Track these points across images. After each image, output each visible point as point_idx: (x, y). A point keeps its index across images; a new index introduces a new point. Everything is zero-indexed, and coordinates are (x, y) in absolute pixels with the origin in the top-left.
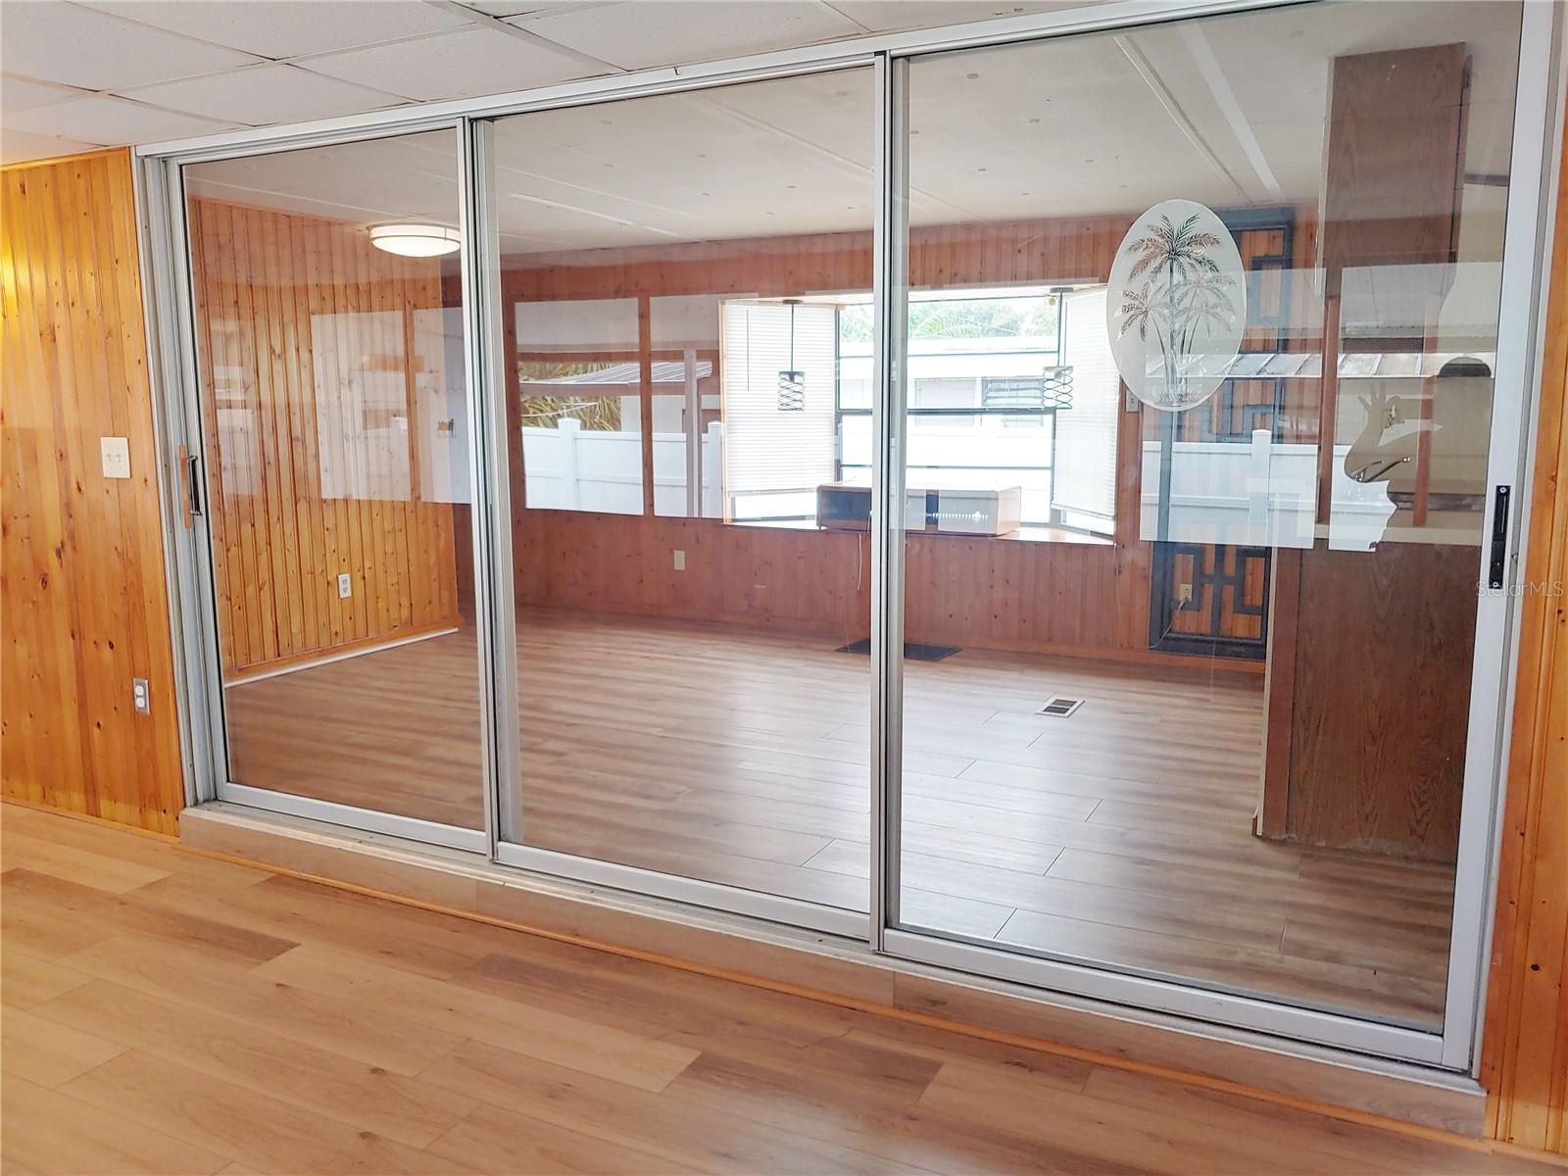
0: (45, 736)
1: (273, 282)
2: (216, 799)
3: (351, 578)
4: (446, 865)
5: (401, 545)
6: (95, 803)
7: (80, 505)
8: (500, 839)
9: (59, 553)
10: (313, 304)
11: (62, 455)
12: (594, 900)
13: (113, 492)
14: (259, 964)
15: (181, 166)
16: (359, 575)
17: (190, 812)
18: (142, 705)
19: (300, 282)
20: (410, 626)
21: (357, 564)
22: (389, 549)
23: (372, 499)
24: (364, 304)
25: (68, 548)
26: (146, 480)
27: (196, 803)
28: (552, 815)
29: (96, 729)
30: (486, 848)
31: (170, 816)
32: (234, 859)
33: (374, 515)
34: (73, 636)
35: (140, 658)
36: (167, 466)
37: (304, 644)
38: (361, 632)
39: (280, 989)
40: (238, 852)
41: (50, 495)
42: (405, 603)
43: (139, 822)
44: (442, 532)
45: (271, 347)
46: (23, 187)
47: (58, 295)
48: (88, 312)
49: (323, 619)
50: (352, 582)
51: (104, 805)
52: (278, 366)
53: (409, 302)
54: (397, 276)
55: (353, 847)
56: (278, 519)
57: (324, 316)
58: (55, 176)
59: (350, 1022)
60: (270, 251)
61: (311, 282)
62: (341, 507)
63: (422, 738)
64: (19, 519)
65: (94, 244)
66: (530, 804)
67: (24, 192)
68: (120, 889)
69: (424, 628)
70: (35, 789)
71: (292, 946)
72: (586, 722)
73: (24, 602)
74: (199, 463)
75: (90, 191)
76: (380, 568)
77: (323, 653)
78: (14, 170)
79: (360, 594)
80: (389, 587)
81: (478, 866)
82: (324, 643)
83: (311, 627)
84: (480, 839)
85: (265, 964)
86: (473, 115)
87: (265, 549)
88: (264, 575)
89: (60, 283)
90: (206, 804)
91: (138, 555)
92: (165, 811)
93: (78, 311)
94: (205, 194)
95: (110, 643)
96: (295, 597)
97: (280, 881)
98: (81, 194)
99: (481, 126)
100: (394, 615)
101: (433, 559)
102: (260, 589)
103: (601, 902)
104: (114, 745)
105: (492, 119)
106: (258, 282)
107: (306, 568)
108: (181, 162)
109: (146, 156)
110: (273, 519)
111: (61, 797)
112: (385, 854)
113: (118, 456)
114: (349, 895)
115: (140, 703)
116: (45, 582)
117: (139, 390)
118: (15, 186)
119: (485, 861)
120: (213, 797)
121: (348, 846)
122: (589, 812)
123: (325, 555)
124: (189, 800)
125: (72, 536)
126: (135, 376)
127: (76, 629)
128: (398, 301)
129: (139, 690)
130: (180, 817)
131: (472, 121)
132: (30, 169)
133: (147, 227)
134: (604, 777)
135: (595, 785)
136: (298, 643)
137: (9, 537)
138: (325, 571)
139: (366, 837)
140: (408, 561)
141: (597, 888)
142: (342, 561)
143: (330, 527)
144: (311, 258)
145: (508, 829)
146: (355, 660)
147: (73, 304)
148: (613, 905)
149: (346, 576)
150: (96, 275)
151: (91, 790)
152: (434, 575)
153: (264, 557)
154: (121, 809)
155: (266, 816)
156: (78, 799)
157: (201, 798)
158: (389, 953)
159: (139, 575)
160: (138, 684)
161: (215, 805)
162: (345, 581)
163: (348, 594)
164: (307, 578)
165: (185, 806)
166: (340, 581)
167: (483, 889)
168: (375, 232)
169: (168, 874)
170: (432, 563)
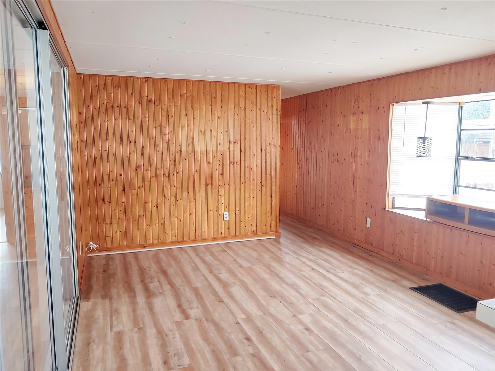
5: (253, 203)
16: (233, 213)
20: (255, 233)
21: (233, 208)
22: (248, 204)
37: (207, 236)
38: (233, 234)
42: (253, 224)
44: (273, 199)
45: (200, 130)
49: (216, 227)
50: (229, 215)
52: (203, 137)
56: (199, 190)
69: (262, 234)
76: (243, 211)
77: (215, 240)
79: (233, 220)
80: (247, 218)
82: (216, 236)
83: (210, 230)
87: (193, 201)
88: (192, 210)
96: (204, 218)
100: (248, 228)
101: (268, 209)
102: (190, 215)
107: (210, 208)
123: (218, 205)
136: (204, 235)
138: (218, 210)
140: (257, 209)
142: (226, 207)
143: (222, 195)
149: (227, 213)
152: (269, 215)
153: (192, 203)
163: (228, 219)
164: (210, 212)
166: (225, 214)
170: (268, 211)
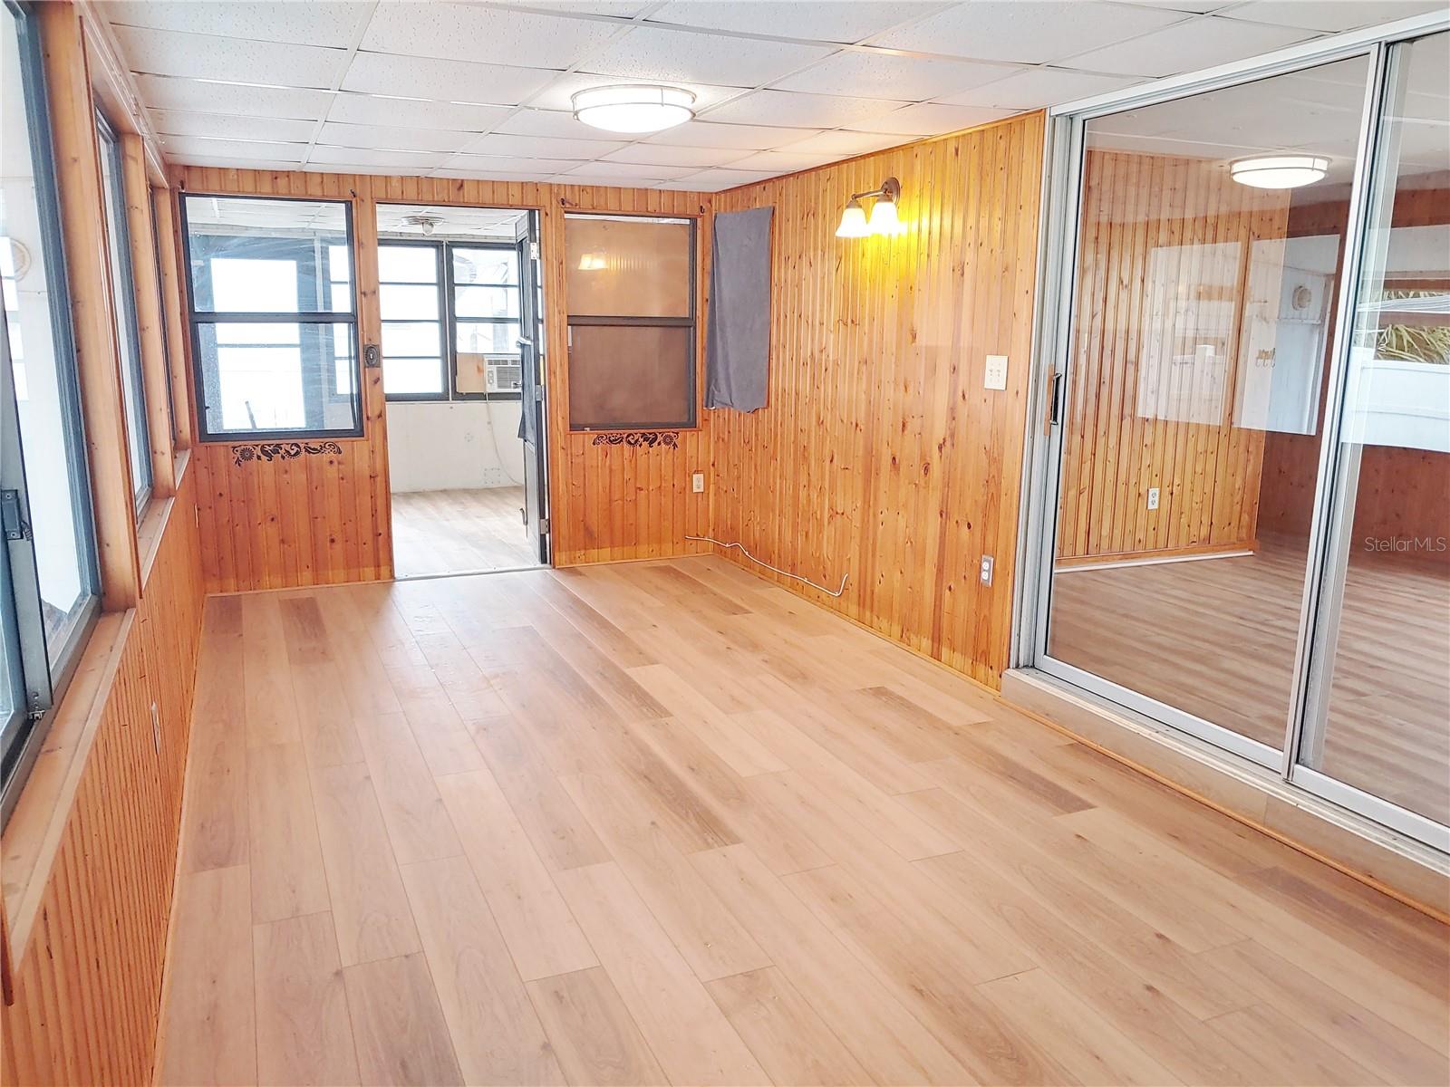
0: (909, 589)
1: (1130, 219)
2: (1033, 667)
3: (1161, 492)
4: (1238, 772)
5: (1210, 468)
6: (938, 648)
7: (962, 412)
8: (1297, 762)
9: (940, 448)
10: (1163, 237)
11: (954, 369)
12: (1396, 847)
13: (990, 401)
14: (1062, 814)
15: (1084, 121)
16: (1167, 490)
17: (1011, 672)
18: (986, 578)
19: (1153, 217)
20: (1207, 543)
21: (1167, 480)
22: (1199, 469)
23: (1191, 421)
24: (1210, 235)
25: (948, 444)
26: (1017, 393)
27: (1017, 666)
28: (1353, 753)
29: (947, 591)
30: (1281, 765)
31: (996, 673)
32: (1044, 721)
33: (1190, 436)
34: (941, 515)
35: (990, 539)
36: (1036, 381)
37: (1110, 547)
38: (1161, 544)
39: (1079, 840)
40: (1047, 715)
41: (940, 401)
42: (1206, 520)
43: (970, 672)
44: (1251, 457)
45: (1120, 278)
46: (957, 150)
47: (971, 238)
48: (992, 251)
49: (1130, 527)
50: (1160, 496)
51: (945, 652)
52: (1124, 295)
53: (1254, 233)
54: (1245, 208)
55: (1150, 735)
56: (1105, 433)
57: (1171, 248)
58: (982, 139)
59: (1139, 887)
60: (1132, 191)
61: (1164, 217)
62: (1160, 427)
63: (1219, 651)
64: (915, 419)
65: (1005, 195)
66: (1334, 739)
67: (957, 154)
68: (955, 722)
69: (1220, 547)
70: (896, 629)
71: (1091, 807)
72: (1390, 667)
73: (909, 483)
74: (1062, 380)
75: (1008, 150)
76: (1188, 486)
77: (1126, 557)
78: (952, 138)
79: (1165, 507)
80: (1194, 504)
81: (1271, 782)
82: (1128, 549)
83: (1117, 532)
84: (1278, 758)
85: (1067, 815)
86: (1390, 39)
87: (1089, 458)
88: (1086, 481)
89: (973, 228)
90: (1025, 669)
91: (1001, 454)
92: (991, 668)
93: (985, 248)
94: (1099, 146)
95: (969, 524)
96: (1108, 503)
97: (1079, 748)
98: (1000, 154)
99: (1398, 49)
100: (1194, 531)
101: (1239, 483)
102: (1080, 493)
103: (1406, 852)
104: (960, 604)
105: (1411, 40)
106: (1117, 220)
107: (1122, 477)
108: (1085, 117)
109: (1057, 116)
110: (1101, 432)
111: (914, 640)
112: (1180, 749)
113: (999, 371)
114: (1141, 776)
115: (985, 576)
116: (926, 469)
117: (1024, 316)
118: (951, 149)
119: (1278, 779)
120: (1031, 664)
121: (1145, 732)
122: (1395, 759)
123: (1140, 469)
124: (1013, 664)
125: (952, 436)
126: (1022, 304)
127: (945, 510)
128: (1243, 232)
129: (985, 566)
130: (1003, 675)
131: (1388, 45)
132: (964, 135)
133: (1050, 177)
134: (1410, 727)
135: (1400, 734)
136: (1105, 544)
137: (906, 432)
138: (1138, 483)
139: (1162, 728)
140: (1215, 481)
141: (1401, 836)
142: (1154, 476)
143: (1149, 444)
144: (1167, 194)
145: (1308, 754)
146: (1155, 568)
147: (981, 245)
148: (1418, 858)
149: (1157, 490)
150: (1004, 220)
151: (937, 639)
152: (1238, 498)
153: (1087, 466)
154: (958, 659)
155: (1072, 690)
156: (926, 643)
157: (1021, 664)
158: (1176, 838)
159: (1000, 471)
160: (986, 560)
161: (1031, 670)
162: (1154, 495)
163: (1156, 506)
164: (1121, 488)
165: (1009, 667)
166: (1150, 495)
167: (1272, 803)
168: (1236, 168)
169: (991, 719)
170: (1237, 487)
